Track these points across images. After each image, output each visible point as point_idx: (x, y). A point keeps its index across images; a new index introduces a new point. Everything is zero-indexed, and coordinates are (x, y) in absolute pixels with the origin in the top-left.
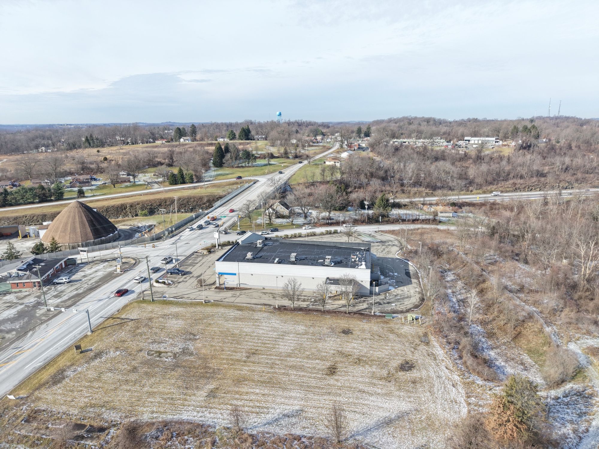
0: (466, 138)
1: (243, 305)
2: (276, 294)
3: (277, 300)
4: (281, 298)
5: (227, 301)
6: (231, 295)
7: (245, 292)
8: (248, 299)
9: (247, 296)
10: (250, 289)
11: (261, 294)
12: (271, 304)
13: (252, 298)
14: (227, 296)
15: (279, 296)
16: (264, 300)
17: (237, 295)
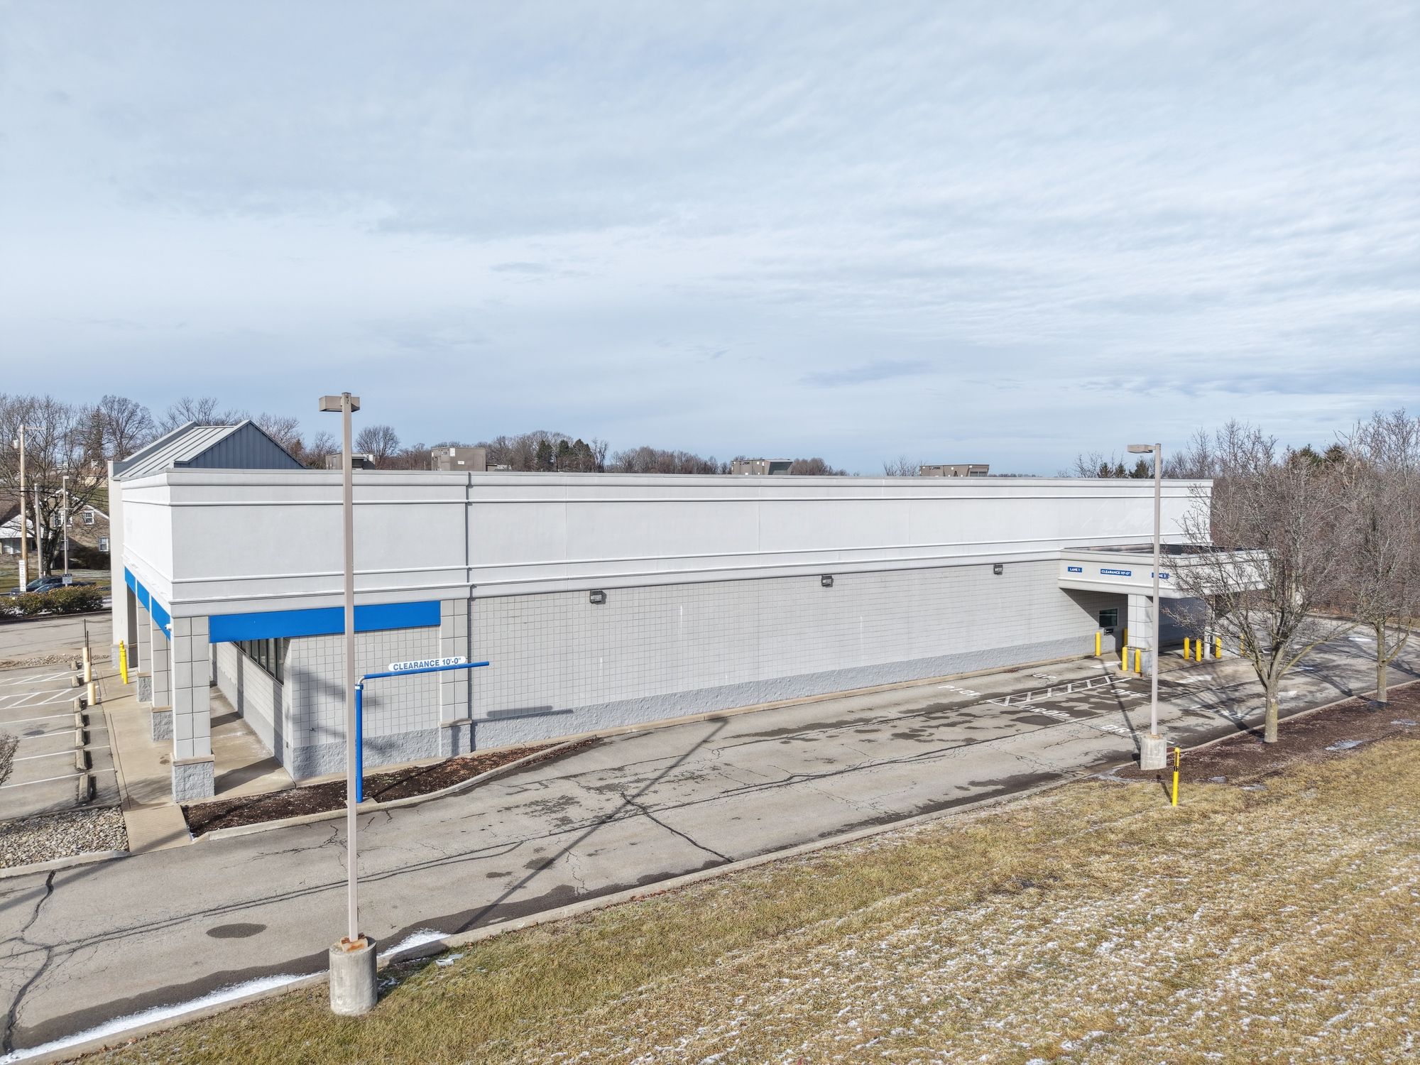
1: (889, 836)
2: (866, 721)
3: (970, 742)
4: (957, 729)
5: (628, 874)
6: (526, 821)
7: (620, 769)
8: (766, 793)
9: (703, 785)
10: (604, 744)
11: (774, 745)
12: (1024, 768)
13: (789, 781)
14: (499, 841)
15: (917, 723)
16: (909, 766)
17: (591, 804)
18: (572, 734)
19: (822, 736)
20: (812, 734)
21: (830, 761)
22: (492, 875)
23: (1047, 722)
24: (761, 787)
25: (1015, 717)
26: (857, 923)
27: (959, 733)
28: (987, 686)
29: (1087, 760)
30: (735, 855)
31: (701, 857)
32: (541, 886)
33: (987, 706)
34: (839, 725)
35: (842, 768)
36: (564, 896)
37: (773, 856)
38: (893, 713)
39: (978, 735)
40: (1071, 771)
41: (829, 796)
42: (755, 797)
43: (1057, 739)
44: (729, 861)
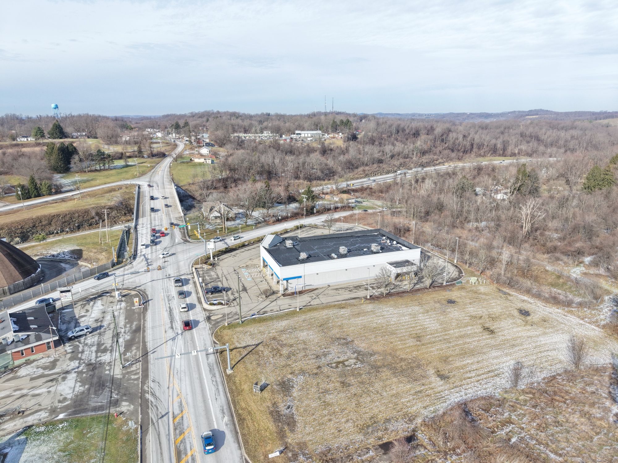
0: (297, 132)
2: (347, 288)
3: (356, 292)
5: (315, 304)
6: (309, 298)
7: (318, 293)
9: (325, 296)
10: (318, 289)
12: (357, 296)
13: (333, 296)
14: (307, 300)
16: (346, 295)
18: (315, 287)
20: (340, 289)
22: (306, 303)
23: (368, 290)
25: (365, 289)
26: (328, 309)
29: (363, 296)
32: (309, 304)
33: (364, 286)
34: (344, 288)
35: (339, 295)
37: (326, 304)
38: (352, 287)
40: (360, 297)
41: (335, 298)
42: (329, 298)
43: (365, 293)
44: (323, 304)
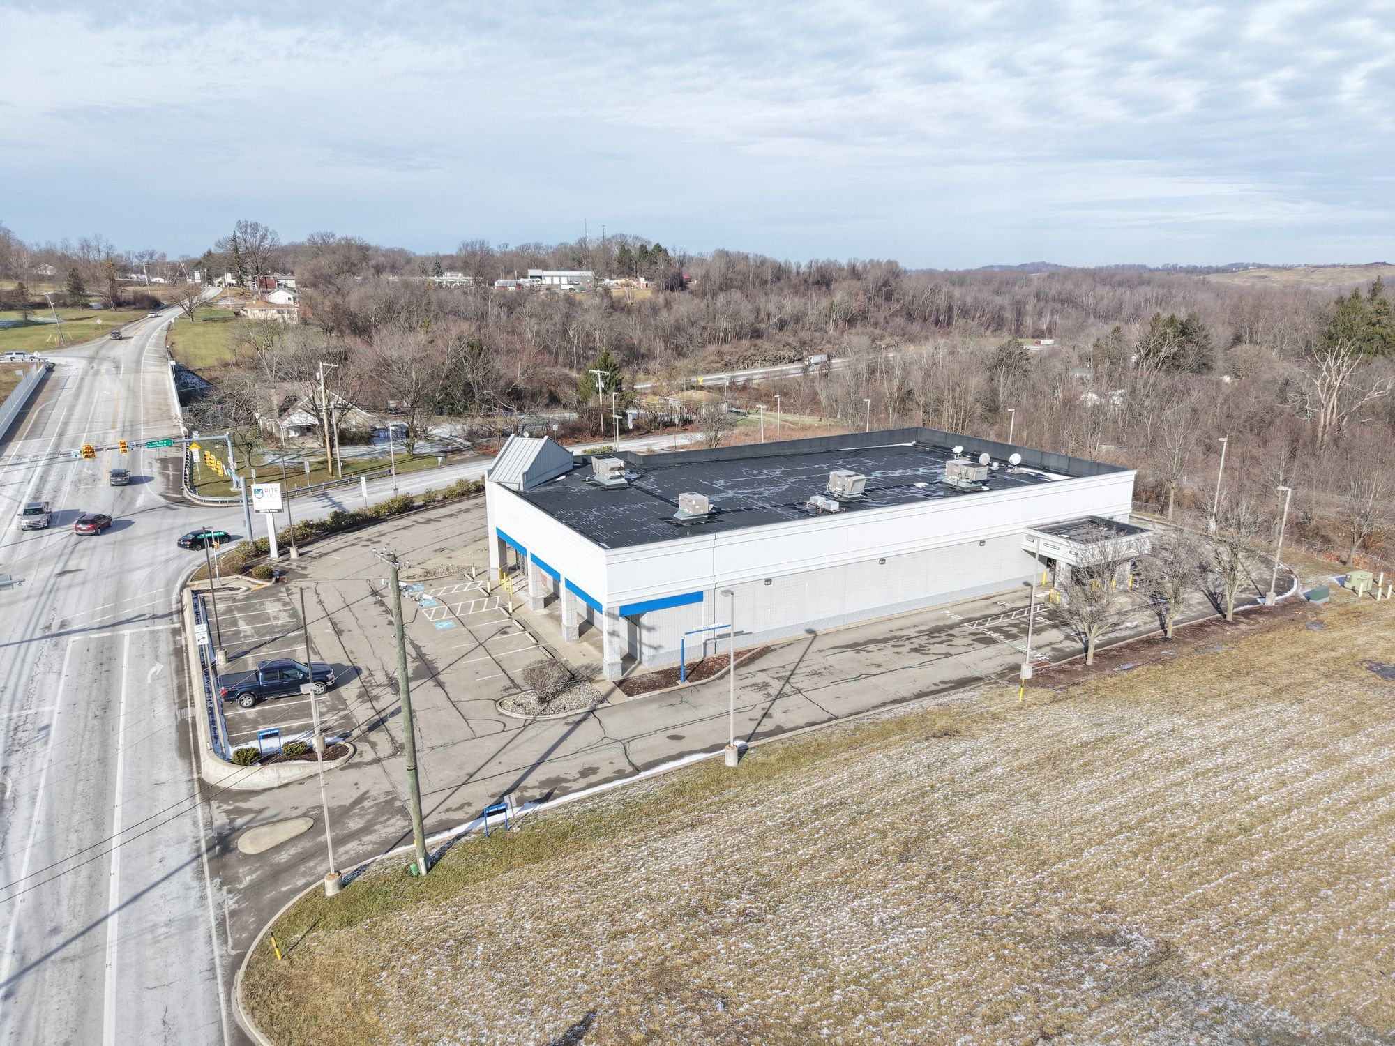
0: (531, 272)
1: (899, 710)
2: (898, 638)
3: (947, 655)
4: (943, 646)
5: (801, 722)
6: (753, 694)
7: (784, 667)
8: (850, 684)
9: (822, 678)
10: (772, 650)
11: (851, 654)
12: (966, 674)
13: (859, 678)
14: (747, 703)
15: (923, 641)
16: (914, 671)
17: (776, 686)
19: (875, 649)
20: (871, 647)
21: (878, 666)
22: (751, 720)
23: (989, 641)
24: (849, 680)
25: (975, 638)
26: (883, 746)
27: (943, 648)
28: (968, 611)
29: (999, 669)
30: (839, 715)
31: (826, 716)
32: (767, 725)
33: (963, 629)
34: (884, 641)
35: (884, 670)
36: (779, 730)
37: (854, 717)
38: (912, 632)
39: (952, 650)
40: (988, 676)
41: (876, 687)
42: (846, 687)
43: (990, 655)
44: (837, 718)
